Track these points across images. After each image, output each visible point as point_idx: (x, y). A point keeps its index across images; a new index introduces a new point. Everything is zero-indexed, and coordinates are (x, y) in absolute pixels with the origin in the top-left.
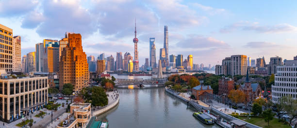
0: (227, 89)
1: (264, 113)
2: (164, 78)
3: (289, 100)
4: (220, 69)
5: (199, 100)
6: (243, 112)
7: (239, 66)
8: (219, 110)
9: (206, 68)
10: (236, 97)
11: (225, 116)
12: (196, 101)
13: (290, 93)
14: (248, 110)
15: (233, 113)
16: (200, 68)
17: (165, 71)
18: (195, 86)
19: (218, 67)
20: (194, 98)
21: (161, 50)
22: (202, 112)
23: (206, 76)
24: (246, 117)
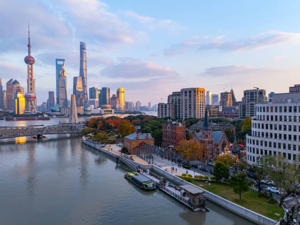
0: (175, 139)
1: (233, 178)
2: (79, 123)
3: (280, 163)
4: (164, 109)
5: (135, 154)
6: (198, 174)
7: (192, 104)
8: (163, 169)
9: (144, 108)
10: (188, 150)
11: (172, 178)
12: (129, 156)
13: (282, 150)
14: (206, 171)
15: (183, 175)
16: (136, 107)
17: (82, 112)
18: (128, 134)
19: (161, 106)
20: (127, 151)
21: (75, 79)
22: (139, 171)
23: (144, 120)
24: (205, 181)
